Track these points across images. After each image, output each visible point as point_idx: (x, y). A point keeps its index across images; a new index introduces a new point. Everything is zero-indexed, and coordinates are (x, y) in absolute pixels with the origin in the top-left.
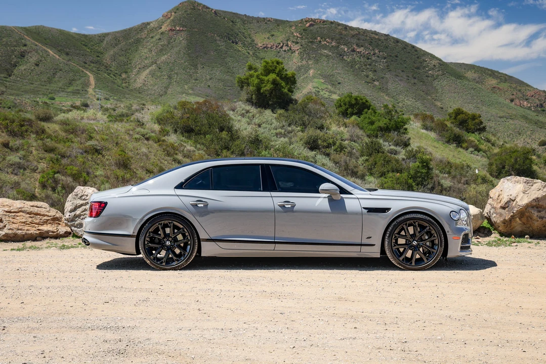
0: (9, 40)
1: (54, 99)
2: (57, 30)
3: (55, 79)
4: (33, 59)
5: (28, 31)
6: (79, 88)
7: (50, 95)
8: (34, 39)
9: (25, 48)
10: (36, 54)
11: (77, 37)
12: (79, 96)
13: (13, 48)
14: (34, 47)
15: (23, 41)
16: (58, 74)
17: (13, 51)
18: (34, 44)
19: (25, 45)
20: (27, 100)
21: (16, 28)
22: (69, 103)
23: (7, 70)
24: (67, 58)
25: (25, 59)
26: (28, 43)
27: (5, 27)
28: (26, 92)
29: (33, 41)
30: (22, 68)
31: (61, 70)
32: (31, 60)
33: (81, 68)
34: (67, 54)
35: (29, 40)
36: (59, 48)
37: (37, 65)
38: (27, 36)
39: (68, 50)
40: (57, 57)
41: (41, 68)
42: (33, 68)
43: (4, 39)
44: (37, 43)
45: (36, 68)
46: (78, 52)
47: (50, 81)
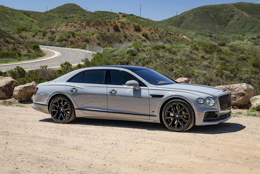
0: (227, 10)
1: (244, 35)
2: (248, 3)
3: (246, 26)
4: (236, 17)
5: (234, 5)
6: (257, 29)
7: (243, 34)
8: (237, 8)
9: (233, 13)
10: (238, 15)
11: (257, 5)
12: (256, 33)
13: (228, 13)
14: (237, 12)
15: (233, 10)
16: (247, 24)
17: (228, 15)
18: (237, 11)
19: (233, 12)
20: (231, 36)
21: (230, 4)
22: (251, 37)
23: (225, 23)
24: (252, 16)
25: (233, 18)
26: (235, 10)
27: (226, 4)
28: (232, 33)
29: (237, 9)
30: (231, 22)
31: (249, 22)
32: (236, 18)
33: (258, 20)
34: (252, 14)
35: (235, 9)
36: (249, 12)
37: (238, 20)
38: (234, 7)
39: (253, 12)
40: (248, 16)
41: (240, 21)
42: (236, 21)
43: (225, 10)
44: (239, 10)
45: (238, 22)
46: (257, 12)
47: (243, 27)
